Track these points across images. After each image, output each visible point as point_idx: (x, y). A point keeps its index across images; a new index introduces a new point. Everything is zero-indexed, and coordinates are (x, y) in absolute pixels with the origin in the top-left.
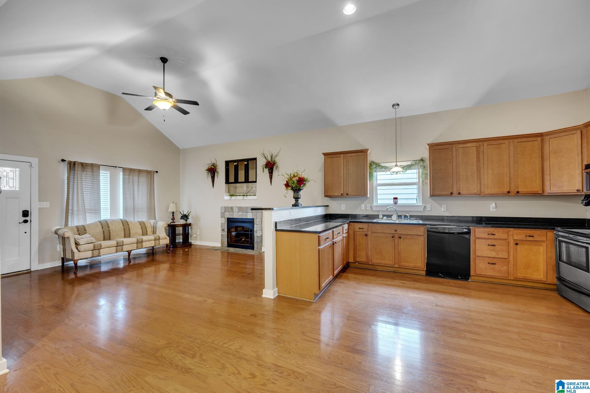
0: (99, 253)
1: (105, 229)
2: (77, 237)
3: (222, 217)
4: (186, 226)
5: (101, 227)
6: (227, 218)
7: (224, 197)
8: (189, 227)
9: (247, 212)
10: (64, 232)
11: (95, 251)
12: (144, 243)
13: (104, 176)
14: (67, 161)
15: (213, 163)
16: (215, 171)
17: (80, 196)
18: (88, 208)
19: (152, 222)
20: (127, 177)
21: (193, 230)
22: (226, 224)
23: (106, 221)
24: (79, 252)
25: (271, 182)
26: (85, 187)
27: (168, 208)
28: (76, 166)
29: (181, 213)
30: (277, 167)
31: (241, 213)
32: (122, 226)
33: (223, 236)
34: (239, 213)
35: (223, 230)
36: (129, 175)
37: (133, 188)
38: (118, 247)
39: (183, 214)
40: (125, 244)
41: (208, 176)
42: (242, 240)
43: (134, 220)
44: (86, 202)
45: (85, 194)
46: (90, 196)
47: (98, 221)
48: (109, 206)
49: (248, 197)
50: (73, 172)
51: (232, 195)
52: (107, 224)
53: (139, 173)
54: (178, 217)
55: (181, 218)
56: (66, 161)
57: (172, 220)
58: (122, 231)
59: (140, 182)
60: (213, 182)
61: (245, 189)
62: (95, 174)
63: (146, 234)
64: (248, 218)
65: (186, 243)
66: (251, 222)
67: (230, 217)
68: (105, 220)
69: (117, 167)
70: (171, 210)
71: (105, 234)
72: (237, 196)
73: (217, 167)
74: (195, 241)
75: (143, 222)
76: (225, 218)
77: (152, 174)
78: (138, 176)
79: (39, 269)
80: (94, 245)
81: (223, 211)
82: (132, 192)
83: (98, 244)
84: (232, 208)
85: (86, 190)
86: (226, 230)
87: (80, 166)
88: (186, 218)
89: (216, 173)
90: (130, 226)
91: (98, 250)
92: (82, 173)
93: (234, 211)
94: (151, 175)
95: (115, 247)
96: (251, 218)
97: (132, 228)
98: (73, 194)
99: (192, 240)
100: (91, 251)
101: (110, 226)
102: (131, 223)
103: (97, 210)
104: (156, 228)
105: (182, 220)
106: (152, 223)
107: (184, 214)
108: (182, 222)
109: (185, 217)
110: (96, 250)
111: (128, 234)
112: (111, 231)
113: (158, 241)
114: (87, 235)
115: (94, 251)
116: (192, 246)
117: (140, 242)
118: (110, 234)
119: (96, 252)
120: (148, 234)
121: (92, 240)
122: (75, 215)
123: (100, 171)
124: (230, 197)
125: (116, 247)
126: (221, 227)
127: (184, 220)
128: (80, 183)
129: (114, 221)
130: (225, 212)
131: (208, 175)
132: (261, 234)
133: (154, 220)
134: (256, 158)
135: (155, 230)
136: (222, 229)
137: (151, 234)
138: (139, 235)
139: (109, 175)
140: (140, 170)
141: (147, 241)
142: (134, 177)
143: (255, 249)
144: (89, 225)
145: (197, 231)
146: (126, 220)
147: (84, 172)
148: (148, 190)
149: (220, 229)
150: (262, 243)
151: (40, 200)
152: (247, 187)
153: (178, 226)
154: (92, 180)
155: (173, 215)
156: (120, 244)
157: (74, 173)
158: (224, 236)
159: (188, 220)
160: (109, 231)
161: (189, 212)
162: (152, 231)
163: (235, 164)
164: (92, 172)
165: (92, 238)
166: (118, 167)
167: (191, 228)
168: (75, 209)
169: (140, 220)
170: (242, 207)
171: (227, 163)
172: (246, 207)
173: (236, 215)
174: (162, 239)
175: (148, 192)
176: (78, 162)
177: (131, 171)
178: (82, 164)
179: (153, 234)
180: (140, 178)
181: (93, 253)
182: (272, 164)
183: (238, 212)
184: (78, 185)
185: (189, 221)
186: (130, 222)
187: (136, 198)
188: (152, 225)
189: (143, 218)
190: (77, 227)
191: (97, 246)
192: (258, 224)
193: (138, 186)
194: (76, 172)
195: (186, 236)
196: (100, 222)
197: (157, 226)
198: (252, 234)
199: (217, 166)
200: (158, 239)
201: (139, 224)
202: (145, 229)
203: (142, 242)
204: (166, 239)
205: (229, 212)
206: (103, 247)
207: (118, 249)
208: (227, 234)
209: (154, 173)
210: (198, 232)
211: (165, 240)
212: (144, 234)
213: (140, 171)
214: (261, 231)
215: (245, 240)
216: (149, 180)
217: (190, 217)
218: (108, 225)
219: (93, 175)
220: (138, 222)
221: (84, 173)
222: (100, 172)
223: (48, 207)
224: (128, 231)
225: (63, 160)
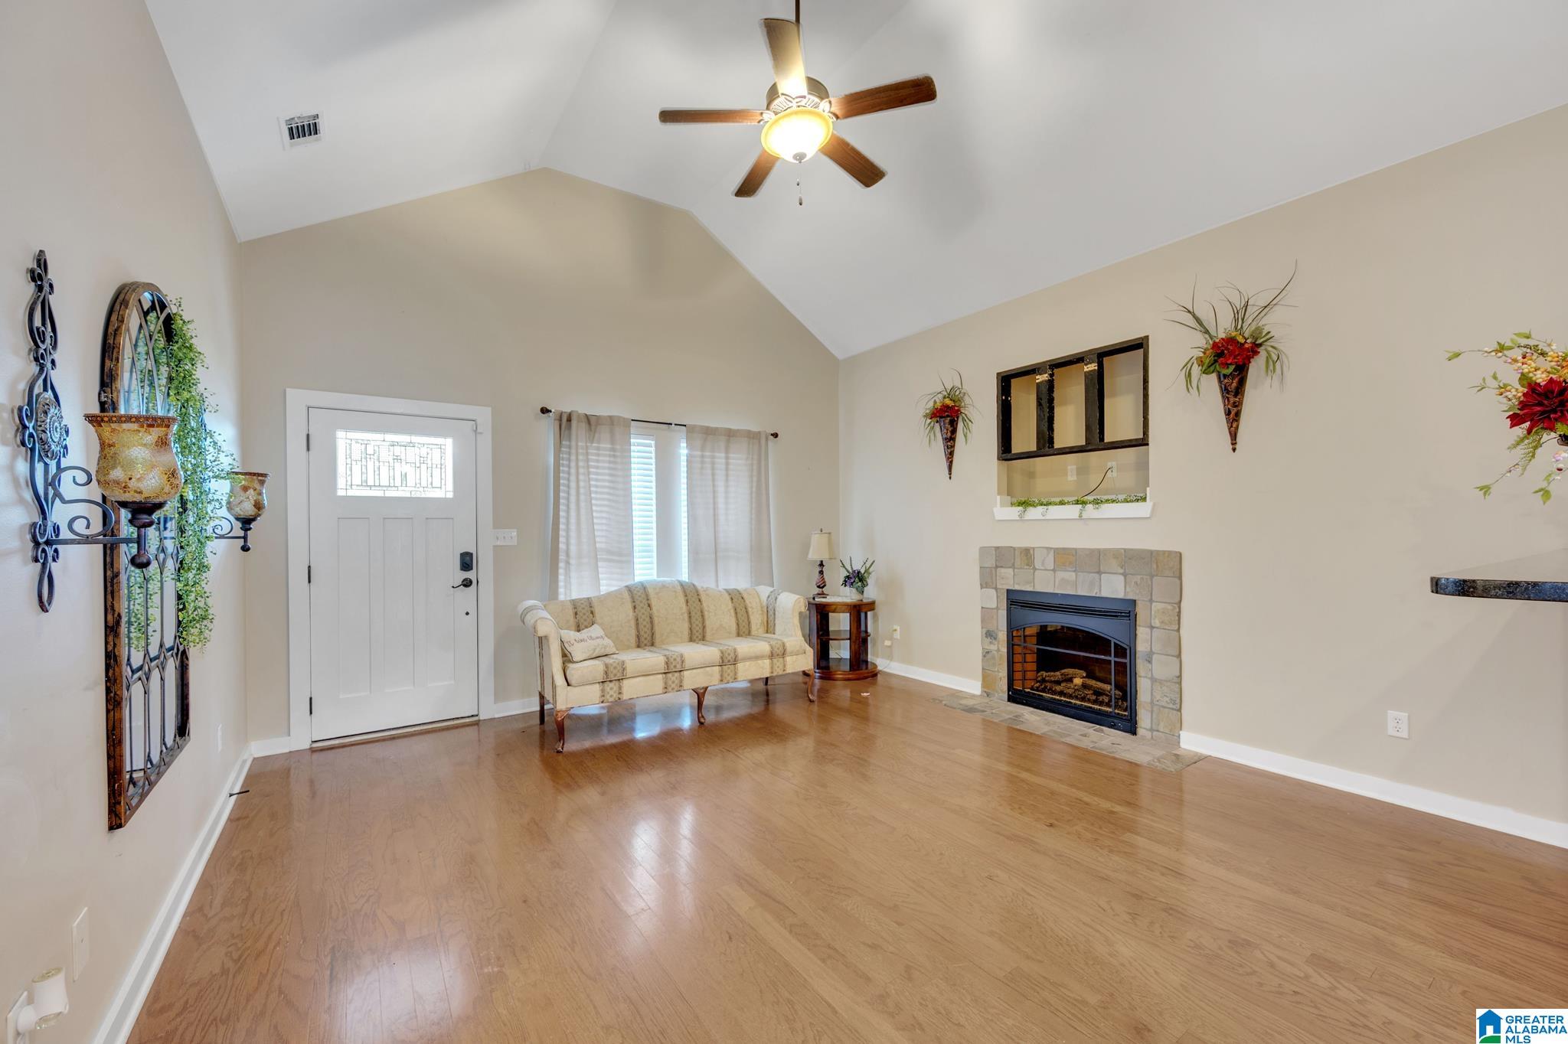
0: (620, 693)
1: (640, 611)
2: (570, 635)
3: (984, 585)
4: (859, 611)
5: (629, 606)
6: (1008, 590)
7: (995, 510)
8: (869, 614)
9: (1099, 573)
10: (537, 621)
11: (608, 686)
12: (740, 666)
13: (642, 451)
14: (553, 410)
15: (949, 387)
16: (958, 418)
17: (583, 511)
18: (603, 546)
19: (764, 591)
20: (699, 453)
21: (880, 621)
22: (1003, 613)
23: (645, 588)
24: (568, 685)
25: (1234, 436)
26: (597, 486)
27: (806, 547)
28: (574, 423)
29: (844, 567)
30: (1271, 364)
31: (1070, 576)
32: (684, 606)
33: (989, 656)
34: (1061, 575)
35: (991, 636)
36: (703, 449)
37: (714, 486)
38: (670, 675)
39: (851, 571)
40: (687, 665)
41: (932, 437)
42: (1070, 680)
43: (717, 586)
44: (598, 530)
45: (596, 505)
46: (607, 512)
47: (627, 586)
48: (654, 543)
49: (1105, 506)
50: (568, 443)
51: (1025, 504)
52: (647, 595)
53: (728, 441)
54: (835, 577)
55: (845, 583)
56: (551, 411)
57: (819, 587)
58: (684, 619)
59: (731, 467)
60: (950, 456)
61: (1072, 477)
62: (618, 447)
63: (747, 632)
64: (1104, 594)
65: (860, 667)
66: (1125, 612)
67: (1017, 587)
68: (642, 585)
69: (671, 424)
70: (814, 555)
71: (641, 627)
72: (1049, 504)
73: (967, 400)
74: (888, 662)
75: (740, 594)
76: (996, 589)
77: (763, 441)
78: (727, 451)
79: (497, 716)
80: (607, 666)
81: (990, 562)
82: (712, 501)
83: (615, 665)
84: (1027, 553)
85: (598, 496)
86: (1003, 636)
87: (584, 425)
88: (860, 584)
89: (960, 425)
90: (704, 604)
91: (617, 683)
92: (589, 444)
93: (1038, 565)
94: (760, 442)
95: (661, 676)
96: (1121, 596)
97: (708, 611)
98: (568, 506)
99: (877, 657)
100: (597, 685)
101: (654, 603)
102: (707, 595)
103: (623, 555)
104: (774, 614)
105: (847, 588)
106: (764, 598)
107: (855, 569)
108: (849, 595)
109: (856, 579)
110: (611, 681)
111: (700, 631)
112: (656, 620)
113: (781, 659)
114: (596, 630)
115: (606, 684)
116: (879, 675)
117: (729, 661)
118: (652, 628)
119: (611, 689)
120: (753, 633)
121: (605, 647)
122: (573, 568)
123: (630, 438)
124: (1021, 508)
125: (664, 675)
126: (983, 621)
127: (854, 590)
128: (584, 474)
129: (664, 587)
130: (997, 567)
131: (932, 434)
132: (1178, 674)
133: (770, 586)
134: (1147, 337)
135: (771, 618)
136: (988, 631)
137: (761, 631)
138: (730, 633)
139: (654, 448)
140: (730, 430)
141: (750, 659)
142: (717, 454)
143: (1140, 731)
144: (603, 599)
145: (895, 627)
146: (694, 585)
147: (592, 443)
148: (751, 493)
149: (977, 630)
150: (1180, 710)
151: (497, 525)
152: (1082, 471)
153: (835, 609)
154: (611, 465)
155: (821, 572)
156: (675, 666)
157: (570, 447)
158: (993, 658)
159: (865, 588)
160: (651, 618)
161: (868, 565)
162: (762, 622)
163: (1042, 378)
164: (613, 441)
165: (607, 641)
166: (676, 425)
167: (875, 617)
168: (573, 549)
169: (732, 586)
170: (1076, 550)
171: (1006, 381)
172: (1092, 551)
173: (1046, 582)
174: (792, 654)
175: (752, 498)
176: (577, 411)
177: (709, 432)
178: (588, 419)
179: (767, 632)
180: (731, 455)
181: (603, 691)
182: (1246, 346)
183: (1054, 570)
184: (578, 481)
185: (871, 593)
186: (705, 591)
187: (722, 518)
188: (765, 604)
189: (737, 578)
190: (575, 604)
191: (615, 672)
192: (1156, 623)
193: (727, 480)
194: (573, 443)
195: (860, 641)
196: (629, 589)
197: (777, 609)
198: (1125, 663)
199: (966, 397)
200: (779, 653)
201: (728, 598)
202: (745, 615)
203: (735, 661)
204: (805, 653)
205: (1013, 566)
206: (629, 672)
207: (670, 682)
208: (1005, 650)
209: (767, 439)
210: (896, 630)
211: (800, 657)
212: (741, 633)
213: (730, 434)
214: (1178, 661)
215: (1085, 686)
216: (755, 462)
217: (870, 581)
218: (648, 600)
219: (613, 450)
220: (725, 590)
221: (594, 445)
222: (632, 440)
223: (515, 542)
224: (700, 619)
225: (545, 411)
